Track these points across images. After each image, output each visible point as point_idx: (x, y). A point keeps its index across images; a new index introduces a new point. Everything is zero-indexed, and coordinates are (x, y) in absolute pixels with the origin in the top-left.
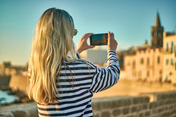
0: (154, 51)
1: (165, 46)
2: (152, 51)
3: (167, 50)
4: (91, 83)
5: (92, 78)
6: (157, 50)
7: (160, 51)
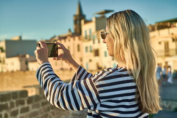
0: (74, 40)
1: (83, 34)
2: (72, 39)
3: (86, 38)
6: (77, 38)
7: (80, 39)
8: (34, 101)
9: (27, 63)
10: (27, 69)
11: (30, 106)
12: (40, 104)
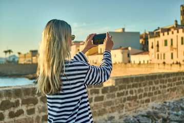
0: (178, 32)
4: (84, 78)
5: (86, 74)
6: (181, 30)
7: (183, 32)
8: (109, 91)
9: (129, 56)
10: (129, 62)
11: (105, 95)
12: (116, 95)
